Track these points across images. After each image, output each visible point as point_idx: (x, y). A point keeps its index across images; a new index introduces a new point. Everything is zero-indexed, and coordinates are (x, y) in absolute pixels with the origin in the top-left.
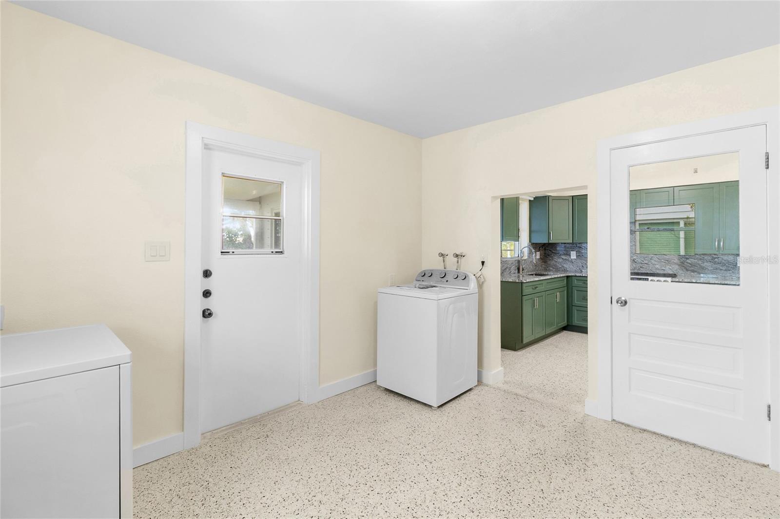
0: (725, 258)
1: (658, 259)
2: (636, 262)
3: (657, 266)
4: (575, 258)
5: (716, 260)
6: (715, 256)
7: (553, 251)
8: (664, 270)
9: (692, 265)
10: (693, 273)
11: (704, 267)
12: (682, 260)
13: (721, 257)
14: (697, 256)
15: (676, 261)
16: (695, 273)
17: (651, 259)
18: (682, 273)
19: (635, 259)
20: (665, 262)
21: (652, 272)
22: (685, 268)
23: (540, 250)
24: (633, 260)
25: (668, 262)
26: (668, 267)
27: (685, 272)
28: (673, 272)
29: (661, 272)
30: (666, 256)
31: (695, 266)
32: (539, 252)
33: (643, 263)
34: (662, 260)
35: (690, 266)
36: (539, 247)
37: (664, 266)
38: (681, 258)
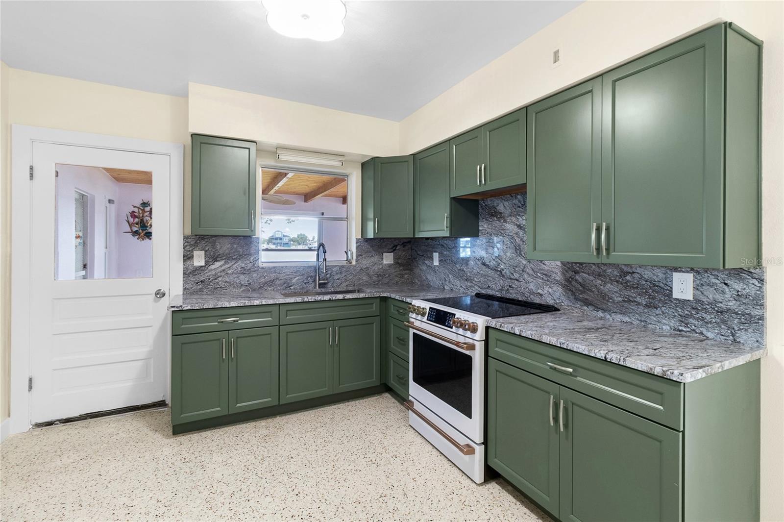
0: (647, 274)
1: (533, 270)
2: (503, 276)
3: (532, 286)
4: (438, 264)
5: (628, 278)
6: (626, 269)
7: (419, 253)
8: (541, 295)
9: (584, 287)
10: (585, 308)
11: (605, 293)
12: (568, 275)
13: (639, 270)
14: (594, 267)
15: (559, 277)
16: (591, 308)
17: (523, 271)
18: (568, 306)
19: (503, 270)
20: (543, 278)
21: (524, 299)
22: (573, 294)
23: (393, 250)
24: (500, 271)
25: (546, 279)
26: (547, 289)
27: (573, 304)
28: (554, 300)
29: (537, 300)
30: (545, 266)
31: (591, 291)
32: (392, 254)
33: (512, 277)
34: (539, 274)
35: (581, 291)
36: (392, 245)
37: (541, 287)
38: (567, 271)
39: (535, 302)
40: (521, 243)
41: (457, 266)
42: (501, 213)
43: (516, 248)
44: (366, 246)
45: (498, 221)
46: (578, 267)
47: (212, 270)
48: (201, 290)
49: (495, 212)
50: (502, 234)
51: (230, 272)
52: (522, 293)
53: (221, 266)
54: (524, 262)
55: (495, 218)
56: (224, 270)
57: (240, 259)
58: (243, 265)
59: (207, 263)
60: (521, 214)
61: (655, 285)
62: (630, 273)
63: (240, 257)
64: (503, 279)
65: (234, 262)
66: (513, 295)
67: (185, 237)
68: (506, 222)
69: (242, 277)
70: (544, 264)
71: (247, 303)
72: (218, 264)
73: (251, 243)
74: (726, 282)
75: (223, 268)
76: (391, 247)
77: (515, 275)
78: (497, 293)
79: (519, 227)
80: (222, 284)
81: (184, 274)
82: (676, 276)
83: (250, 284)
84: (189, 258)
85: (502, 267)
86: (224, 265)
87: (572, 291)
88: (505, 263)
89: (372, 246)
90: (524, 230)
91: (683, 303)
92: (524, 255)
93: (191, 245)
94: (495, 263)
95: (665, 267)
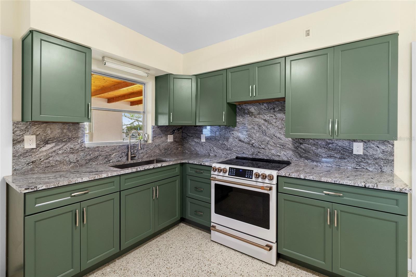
0: (340, 143)
1: (274, 143)
2: (254, 147)
3: (273, 152)
4: (205, 141)
5: (330, 145)
6: (329, 141)
7: (189, 134)
8: (279, 156)
9: (306, 151)
10: (306, 161)
11: (318, 153)
12: (296, 145)
13: (336, 142)
14: (311, 141)
15: (291, 146)
16: (309, 161)
17: (267, 144)
18: (296, 161)
19: (254, 143)
20: (280, 147)
21: (268, 158)
22: (299, 154)
23: (173, 133)
24: (252, 144)
25: (283, 147)
26: (283, 153)
27: (299, 159)
28: (288, 158)
29: (277, 159)
30: (281, 141)
31: (309, 152)
32: (173, 135)
33: (260, 147)
34: (278, 145)
35: (304, 153)
36: (172, 130)
37: (279, 152)
38: (295, 143)
39: (275, 159)
40: (266, 129)
41: (220, 142)
42: (253, 113)
43: (263, 132)
44: (158, 131)
45: (251, 117)
46: (302, 141)
47: (43, 152)
48: (32, 170)
49: (249, 112)
50: (253, 124)
51: (60, 152)
52: (267, 155)
53: (52, 148)
54: (268, 139)
55: (248, 116)
56: (54, 151)
57: (69, 141)
58: (72, 146)
59: (38, 145)
60: (266, 113)
61: (344, 149)
62: (331, 143)
63: (70, 140)
64: (254, 148)
65: (64, 144)
66: (260, 156)
67: (14, 123)
68: (256, 118)
69: (71, 156)
70: (281, 140)
71: (97, 177)
72: (48, 146)
73: (79, 128)
74: (378, 146)
75: (54, 149)
76: (171, 131)
77: (262, 146)
78: (249, 156)
79: (265, 120)
80: (53, 163)
81: (14, 156)
82: (355, 144)
83: (78, 161)
84: (19, 142)
85: (253, 142)
86: (54, 146)
87: (298, 153)
88: (255, 140)
89: (161, 131)
90: (268, 122)
91: (358, 156)
92: (268, 135)
93: (21, 130)
94: (248, 140)
95: (350, 140)
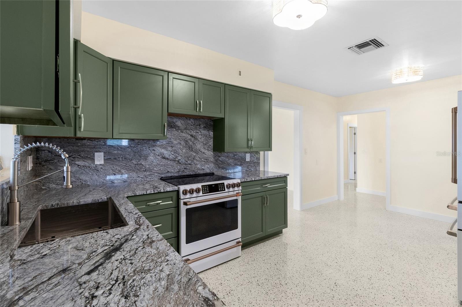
0: (240, 155)
1: (199, 158)
2: (180, 163)
3: (199, 166)
4: (103, 163)
5: (236, 157)
6: (235, 154)
8: (204, 169)
10: (223, 170)
11: (229, 163)
13: (238, 154)
15: (212, 159)
17: (194, 159)
18: (216, 171)
19: (180, 160)
20: (205, 161)
21: (194, 173)
22: (218, 166)
24: (178, 161)
25: (206, 161)
26: (207, 166)
27: (218, 170)
28: (210, 170)
29: (202, 172)
30: (205, 155)
31: (224, 163)
33: (187, 163)
34: (203, 160)
35: (221, 164)
37: (203, 165)
38: (216, 157)
39: (200, 173)
40: (193, 144)
42: (179, 127)
43: (189, 147)
45: (177, 131)
46: (220, 154)
49: (175, 126)
50: (179, 139)
52: (193, 170)
54: (195, 154)
55: (174, 129)
60: (192, 129)
61: (242, 158)
62: (236, 155)
64: (180, 165)
66: (187, 173)
68: (183, 133)
70: (205, 154)
74: (255, 155)
77: (188, 162)
78: (175, 174)
79: (192, 136)
82: (247, 155)
85: (179, 158)
87: (218, 165)
88: (181, 156)
90: (195, 138)
91: (248, 162)
92: (194, 151)
94: (173, 156)
95: (244, 152)
